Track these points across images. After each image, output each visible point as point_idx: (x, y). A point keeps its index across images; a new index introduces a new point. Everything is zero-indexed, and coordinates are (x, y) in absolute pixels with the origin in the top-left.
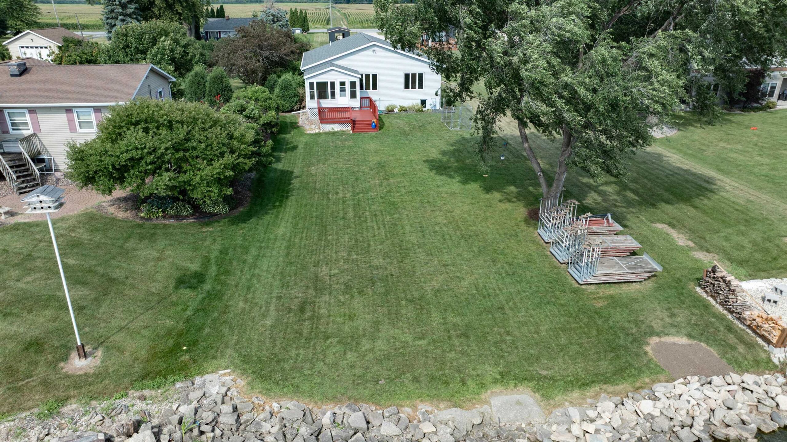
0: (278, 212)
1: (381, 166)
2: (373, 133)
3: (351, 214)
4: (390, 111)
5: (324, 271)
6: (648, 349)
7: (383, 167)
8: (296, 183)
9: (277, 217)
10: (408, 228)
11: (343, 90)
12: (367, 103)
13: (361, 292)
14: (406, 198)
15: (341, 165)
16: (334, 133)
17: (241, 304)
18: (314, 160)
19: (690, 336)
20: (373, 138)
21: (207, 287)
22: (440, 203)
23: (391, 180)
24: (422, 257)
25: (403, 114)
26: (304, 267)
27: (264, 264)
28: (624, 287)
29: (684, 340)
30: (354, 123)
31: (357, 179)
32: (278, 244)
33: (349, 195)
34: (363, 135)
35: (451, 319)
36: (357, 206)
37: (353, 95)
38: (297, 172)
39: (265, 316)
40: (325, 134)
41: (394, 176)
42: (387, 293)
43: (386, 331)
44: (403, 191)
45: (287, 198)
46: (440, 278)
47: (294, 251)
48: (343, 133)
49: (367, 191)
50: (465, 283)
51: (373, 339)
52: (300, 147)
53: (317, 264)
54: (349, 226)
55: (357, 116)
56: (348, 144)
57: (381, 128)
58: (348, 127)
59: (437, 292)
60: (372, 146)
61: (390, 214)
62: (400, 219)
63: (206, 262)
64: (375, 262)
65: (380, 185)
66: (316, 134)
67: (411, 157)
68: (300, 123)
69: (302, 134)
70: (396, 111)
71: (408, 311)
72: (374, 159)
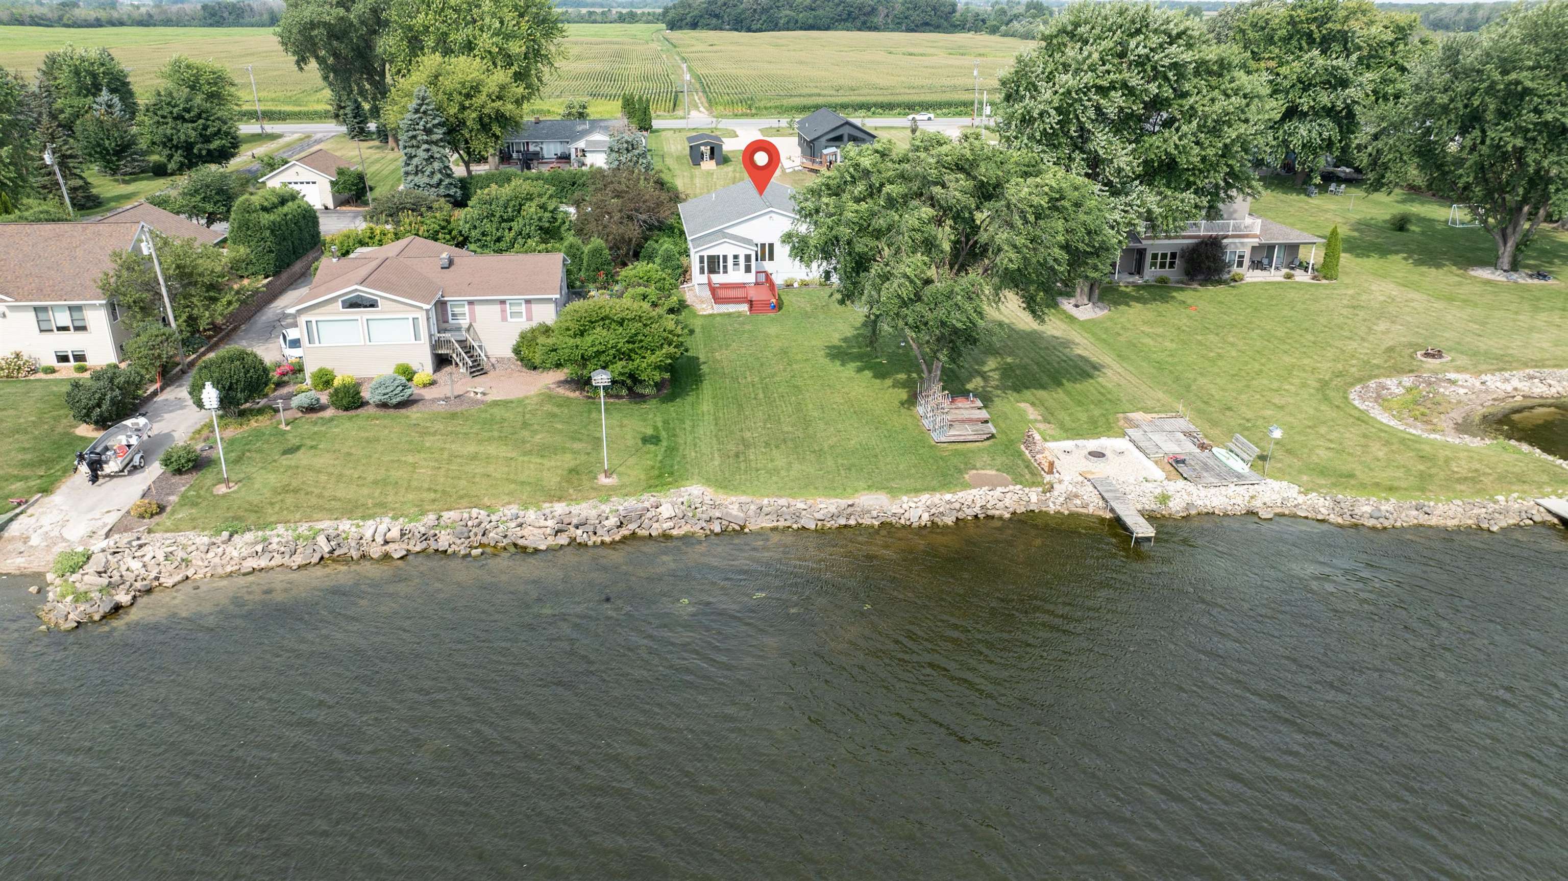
0: (698, 395)
1: (784, 352)
2: (772, 315)
3: (761, 396)
4: (789, 286)
5: (748, 435)
6: (966, 476)
7: (786, 353)
8: (705, 368)
9: (698, 397)
10: (811, 406)
11: (736, 264)
12: (762, 278)
13: (777, 447)
14: (809, 382)
15: (743, 351)
16: (729, 315)
17: (693, 454)
18: (715, 345)
19: (998, 470)
20: (772, 320)
21: (664, 443)
22: (838, 387)
23: (795, 366)
24: (822, 426)
25: (804, 289)
26: (732, 433)
27: (700, 431)
28: (969, 445)
29: (994, 472)
30: (751, 303)
31: (762, 365)
32: (706, 418)
33: (756, 379)
34: (761, 317)
35: (840, 461)
36: (765, 389)
37: (748, 269)
38: (702, 360)
39: (712, 459)
40: (720, 315)
41: (797, 362)
42: (796, 447)
43: (796, 466)
44: (806, 376)
45: (701, 382)
46: (835, 439)
47: (721, 422)
48: (739, 314)
49: (774, 375)
50: (853, 442)
51: (788, 471)
52: (697, 330)
53: (741, 430)
54: (761, 405)
55: (753, 294)
56: (747, 327)
57: (780, 308)
58: (744, 308)
59: (831, 447)
60: (773, 330)
61: (796, 396)
62: (804, 399)
63: (656, 428)
64: (786, 429)
65: (784, 370)
66: (711, 315)
67: (814, 343)
68: (689, 302)
69: (695, 315)
70: (796, 285)
71: (812, 457)
72: (776, 345)
